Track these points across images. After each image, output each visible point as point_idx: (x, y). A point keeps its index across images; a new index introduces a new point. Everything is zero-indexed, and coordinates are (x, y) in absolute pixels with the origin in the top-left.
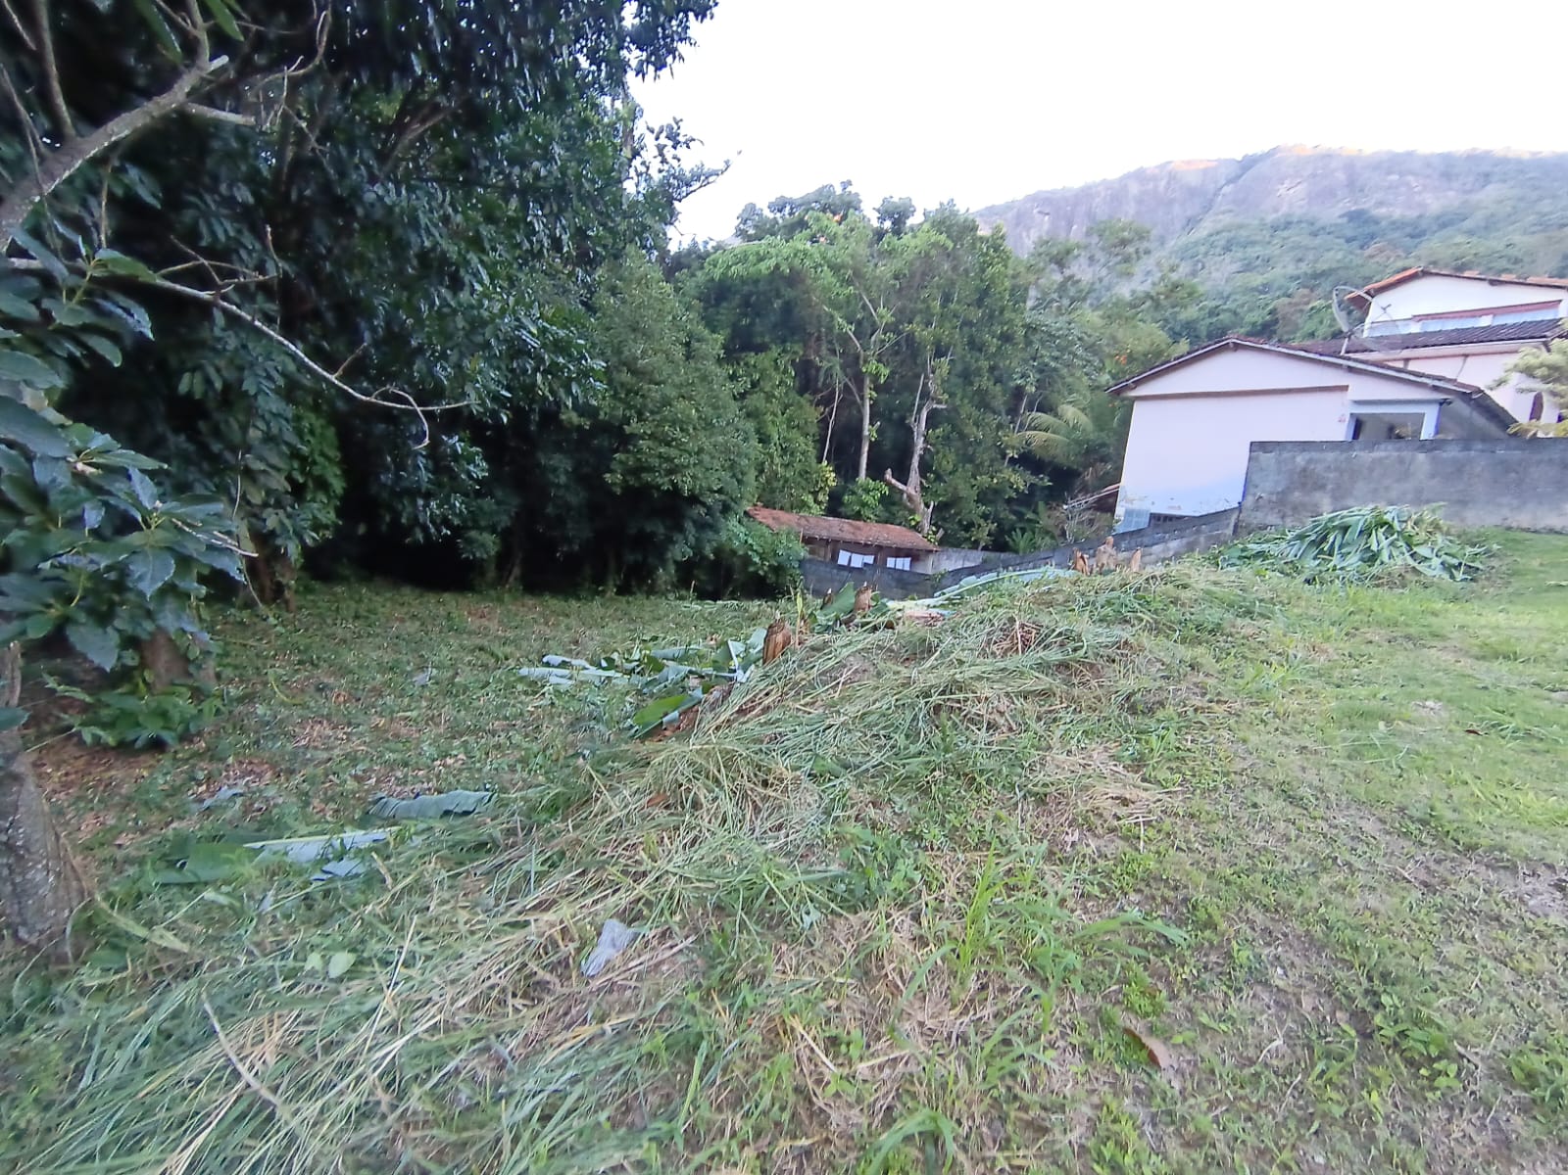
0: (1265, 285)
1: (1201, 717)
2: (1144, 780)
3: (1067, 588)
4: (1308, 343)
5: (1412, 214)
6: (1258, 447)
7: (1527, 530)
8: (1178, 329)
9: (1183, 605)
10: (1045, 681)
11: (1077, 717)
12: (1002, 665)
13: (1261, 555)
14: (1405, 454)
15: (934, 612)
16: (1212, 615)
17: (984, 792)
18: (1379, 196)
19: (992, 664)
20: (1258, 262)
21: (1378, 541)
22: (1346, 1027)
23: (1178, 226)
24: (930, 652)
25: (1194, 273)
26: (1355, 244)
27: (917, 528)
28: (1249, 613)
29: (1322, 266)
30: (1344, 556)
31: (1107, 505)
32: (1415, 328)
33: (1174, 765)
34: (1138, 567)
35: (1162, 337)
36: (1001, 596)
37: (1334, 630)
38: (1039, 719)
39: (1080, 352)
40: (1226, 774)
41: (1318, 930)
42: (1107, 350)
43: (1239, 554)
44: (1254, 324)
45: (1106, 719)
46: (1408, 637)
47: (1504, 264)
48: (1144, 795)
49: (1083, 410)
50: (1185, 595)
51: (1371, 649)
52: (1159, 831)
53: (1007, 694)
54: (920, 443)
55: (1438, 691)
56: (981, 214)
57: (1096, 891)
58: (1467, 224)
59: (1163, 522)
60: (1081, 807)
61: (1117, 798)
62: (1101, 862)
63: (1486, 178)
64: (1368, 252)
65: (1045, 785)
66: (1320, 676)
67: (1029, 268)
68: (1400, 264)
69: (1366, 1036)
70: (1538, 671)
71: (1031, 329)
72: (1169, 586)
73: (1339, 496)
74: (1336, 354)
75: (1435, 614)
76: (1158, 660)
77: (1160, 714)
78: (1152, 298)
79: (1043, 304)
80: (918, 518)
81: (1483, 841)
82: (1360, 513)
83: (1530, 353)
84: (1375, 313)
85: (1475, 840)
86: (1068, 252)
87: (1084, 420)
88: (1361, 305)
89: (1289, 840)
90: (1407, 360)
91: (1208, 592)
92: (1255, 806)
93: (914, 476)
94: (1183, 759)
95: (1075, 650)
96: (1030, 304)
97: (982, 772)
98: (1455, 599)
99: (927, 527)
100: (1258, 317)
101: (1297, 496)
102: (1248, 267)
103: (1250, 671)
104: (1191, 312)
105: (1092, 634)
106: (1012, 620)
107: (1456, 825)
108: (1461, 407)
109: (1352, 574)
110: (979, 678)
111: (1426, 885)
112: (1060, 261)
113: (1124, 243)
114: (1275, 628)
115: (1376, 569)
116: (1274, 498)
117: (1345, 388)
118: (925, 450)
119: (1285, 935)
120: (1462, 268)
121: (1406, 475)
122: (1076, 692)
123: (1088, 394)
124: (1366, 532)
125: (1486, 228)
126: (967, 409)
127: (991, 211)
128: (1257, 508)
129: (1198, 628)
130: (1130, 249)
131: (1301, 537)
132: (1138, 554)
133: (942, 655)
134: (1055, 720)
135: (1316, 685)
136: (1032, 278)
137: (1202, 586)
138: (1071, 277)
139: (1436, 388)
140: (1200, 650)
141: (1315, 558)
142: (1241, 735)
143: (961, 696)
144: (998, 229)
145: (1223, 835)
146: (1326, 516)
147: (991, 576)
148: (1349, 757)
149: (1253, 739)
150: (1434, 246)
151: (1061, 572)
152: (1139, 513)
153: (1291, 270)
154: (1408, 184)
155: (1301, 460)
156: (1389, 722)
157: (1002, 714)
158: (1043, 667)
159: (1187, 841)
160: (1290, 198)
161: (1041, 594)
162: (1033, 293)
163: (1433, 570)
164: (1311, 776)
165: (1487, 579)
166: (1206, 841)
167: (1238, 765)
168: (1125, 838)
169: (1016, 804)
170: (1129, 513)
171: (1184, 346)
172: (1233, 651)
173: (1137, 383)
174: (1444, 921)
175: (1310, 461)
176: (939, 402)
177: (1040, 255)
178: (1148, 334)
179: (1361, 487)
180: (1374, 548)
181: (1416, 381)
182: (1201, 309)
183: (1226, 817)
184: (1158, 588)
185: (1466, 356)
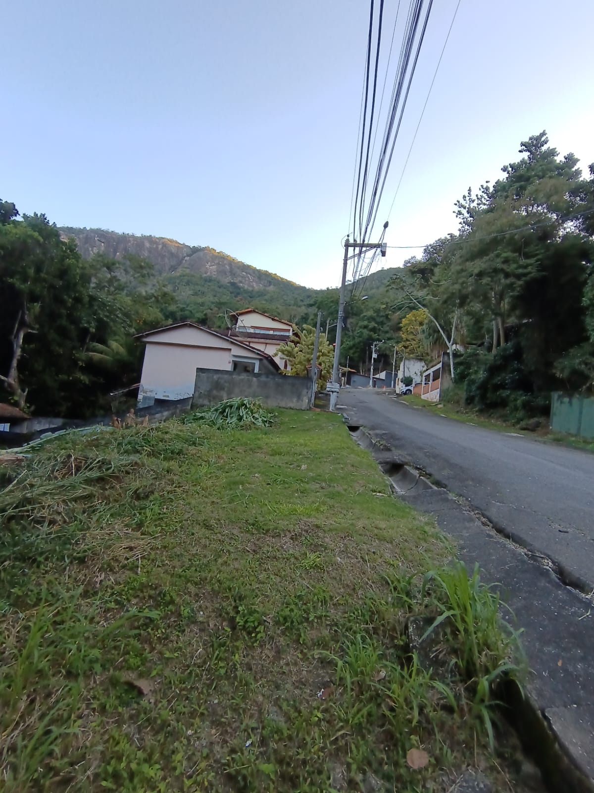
0: (202, 303)
1: (171, 496)
2: (142, 534)
3: (107, 436)
4: (218, 330)
5: (250, 289)
6: (200, 370)
7: (284, 408)
8: (167, 314)
9: (165, 442)
10: (90, 489)
11: (107, 507)
12: (61, 484)
13: (202, 418)
14: (250, 378)
15: (20, 456)
16: (178, 446)
17: (42, 567)
18: (240, 279)
19: (54, 484)
20: (200, 293)
21: (242, 412)
22: (226, 628)
23: (167, 268)
24: (10, 481)
25: (174, 291)
26: (233, 295)
27: (16, 404)
28: (194, 444)
29: (222, 300)
30: (232, 418)
31: (134, 394)
32: (252, 331)
33: (157, 523)
34: (146, 424)
35: (160, 316)
36: (67, 443)
37: (226, 449)
38: (84, 512)
39: (120, 315)
40: (181, 522)
41: (216, 587)
42: (133, 316)
43: (192, 417)
44: (199, 318)
45: (123, 505)
46: (251, 449)
47: (275, 314)
48: (141, 542)
49: (121, 345)
50: (167, 437)
51: (238, 456)
52: (148, 560)
53: (64, 501)
54: (18, 352)
55: (259, 469)
56: (63, 229)
57: (113, 605)
58: (266, 297)
59: (161, 403)
60: (106, 558)
61: (127, 548)
62: (116, 587)
63: (270, 283)
64: (238, 299)
65: (85, 551)
66: (221, 469)
67: (92, 266)
68: (247, 306)
69: (233, 628)
70: (287, 458)
71: (93, 299)
72: (160, 433)
73: (230, 394)
74: (227, 336)
75: (259, 439)
76: (152, 470)
77: (151, 498)
78: (155, 297)
79: (100, 287)
80: (16, 398)
81: (271, 527)
82: (236, 401)
83: (282, 345)
84: (239, 323)
85: (269, 527)
86: (114, 264)
87: (122, 350)
88: (234, 319)
89: (206, 547)
90: (249, 342)
91: (177, 435)
92: (193, 534)
93: (14, 372)
94: (162, 519)
95: (107, 469)
96: (92, 285)
97: (41, 554)
98: (266, 434)
99: (23, 403)
100: (200, 315)
101: (215, 392)
102: (195, 294)
103: (193, 470)
104: (172, 308)
105: (117, 459)
106: (69, 456)
107: (263, 523)
108: (265, 361)
109: (234, 425)
110: (45, 494)
111: (254, 551)
112: (110, 267)
113: (141, 267)
114: (204, 449)
115: (242, 423)
116: (206, 393)
117: (230, 350)
118: (22, 356)
119: (204, 594)
120: (265, 312)
121: (250, 386)
122: (107, 493)
123: (124, 337)
124: (238, 408)
125: (271, 300)
126: (52, 335)
127: (70, 230)
128: (200, 397)
129: (172, 452)
130: (145, 272)
131: (216, 410)
132: (147, 418)
133: (18, 483)
134: (94, 511)
135: (219, 473)
136: (93, 272)
137: (174, 432)
138: (115, 277)
139: (258, 354)
140: (172, 463)
141: (222, 419)
142: (187, 501)
143: (30, 507)
144: (73, 240)
145: (179, 553)
146: (225, 401)
147: (62, 432)
148: (230, 503)
149: (193, 502)
150: (257, 303)
151: (104, 428)
152: (149, 398)
153: (212, 299)
154: (248, 277)
155: (216, 377)
156: (243, 484)
157: (59, 513)
158: (89, 481)
159: (162, 561)
160: (211, 269)
161: (92, 440)
162: (94, 280)
163: (259, 423)
164: (215, 515)
165: (275, 426)
166: (171, 558)
167: (186, 517)
168: (131, 569)
169: (65, 568)
170: (145, 398)
171: (170, 321)
172: (187, 462)
173: (148, 335)
174: (260, 564)
175: (219, 378)
176: (33, 329)
177: (98, 261)
178: (153, 313)
179: (237, 390)
180: (241, 414)
181: (252, 350)
182: (177, 307)
183: (180, 543)
184: (154, 434)
185: (266, 344)
